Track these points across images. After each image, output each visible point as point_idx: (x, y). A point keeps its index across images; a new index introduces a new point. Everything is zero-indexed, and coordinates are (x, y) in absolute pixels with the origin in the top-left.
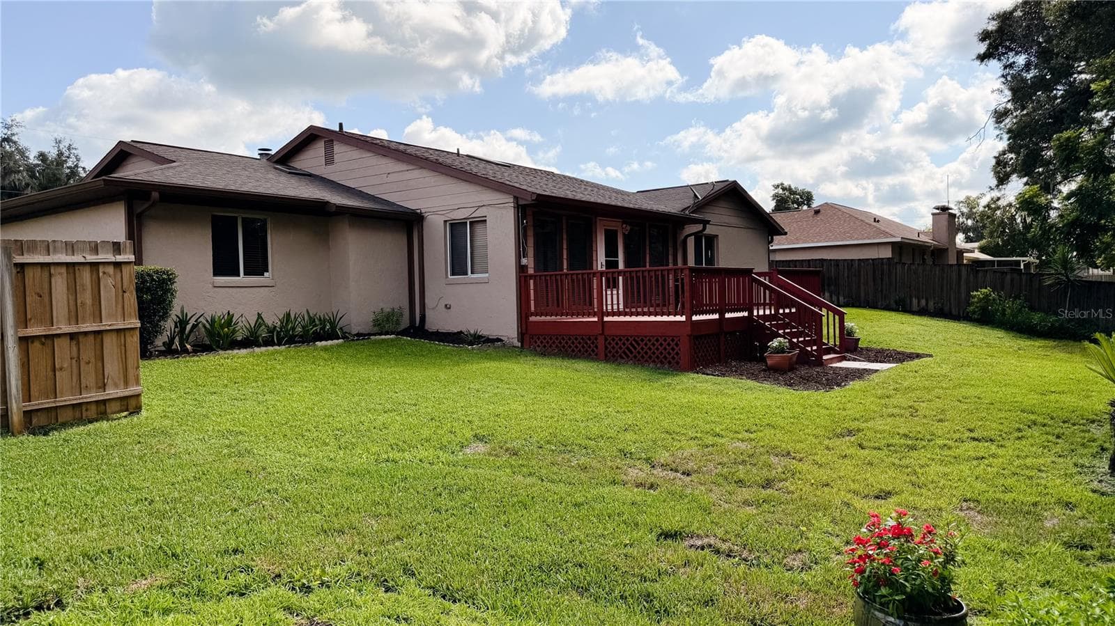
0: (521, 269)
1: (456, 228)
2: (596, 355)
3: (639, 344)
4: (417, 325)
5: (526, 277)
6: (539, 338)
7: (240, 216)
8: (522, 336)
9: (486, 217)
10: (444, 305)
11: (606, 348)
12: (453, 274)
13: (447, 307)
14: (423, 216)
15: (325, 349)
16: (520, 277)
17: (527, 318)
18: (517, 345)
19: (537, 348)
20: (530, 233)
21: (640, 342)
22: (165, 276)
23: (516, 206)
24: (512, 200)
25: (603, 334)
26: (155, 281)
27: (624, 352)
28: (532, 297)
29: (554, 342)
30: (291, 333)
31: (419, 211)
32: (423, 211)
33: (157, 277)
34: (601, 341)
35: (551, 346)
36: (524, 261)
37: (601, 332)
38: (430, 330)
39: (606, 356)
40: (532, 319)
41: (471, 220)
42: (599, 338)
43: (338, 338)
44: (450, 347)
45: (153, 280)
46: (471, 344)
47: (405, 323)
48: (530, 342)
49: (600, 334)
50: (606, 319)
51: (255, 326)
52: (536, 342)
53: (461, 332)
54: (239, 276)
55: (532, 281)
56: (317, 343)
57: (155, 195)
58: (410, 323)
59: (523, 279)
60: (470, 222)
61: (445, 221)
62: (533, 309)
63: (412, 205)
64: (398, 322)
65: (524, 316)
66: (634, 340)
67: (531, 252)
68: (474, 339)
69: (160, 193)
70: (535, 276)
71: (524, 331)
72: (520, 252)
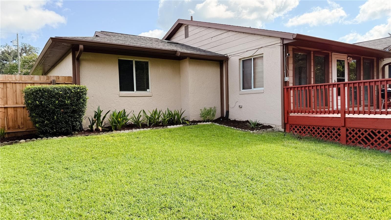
0: (285, 83)
1: (245, 62)
2: (339, 140)
3: (376, 135)
4: (225, 116)
5: (287, 88)
6: (296, 127)
7: (134, 60)
8: (285, 125)
9: (263, 54)
10: (238, 106)
11: (347, 136)
12: (243, 89)
13: (240, 107)
14: (228, 58)
15: (170, 131)
16: (284, 88)
17: (288, 113)
18: (281, 130)
19: (295, 133)
20: (291, 61)
21: (377, 134)
22: (78, 90)
23: (282, 45)
24: (279, 42)
25: (344, 126)
26: (73, 93)
27: (362, 140)
28: (292, 101)
29: (307, 130)
30: (157, 120)
31: (226, 55)
32: (228, 55)
33: (74, 91)
34: (343, 131)
35: (304, 132)
36: (287, 79)
37: (343, 125)
38: (231, 120)
39: (347, 141)
40: (292, 114)
41: (254, 57)
42: (341, 128)
43: (180, 124)
44: (239, 131)
45: (72, 92)
46: (252, 129)
47: (218, 115)
48: (290, 129)
49: (343, 126)
50: (347, 116)
51: (138, 117)
52: (294, 129)
53: (247, 121)
54: (133, 91)
55: (292, 91)
56: (168, 127)
57: (81, 47)
58: (221, 115)
59: (286, 90)
60: (254, 58)
61: (240, 59)
62: (292, 108)
63: (222, 53)
64: (213, 115)
65: (286, 112)
66: (372, 132)
67: (291, 73)
68: (255, 126)
69: (84, 46)
70: (294, 88)
71: (286, 122)
72: (285, 73)
